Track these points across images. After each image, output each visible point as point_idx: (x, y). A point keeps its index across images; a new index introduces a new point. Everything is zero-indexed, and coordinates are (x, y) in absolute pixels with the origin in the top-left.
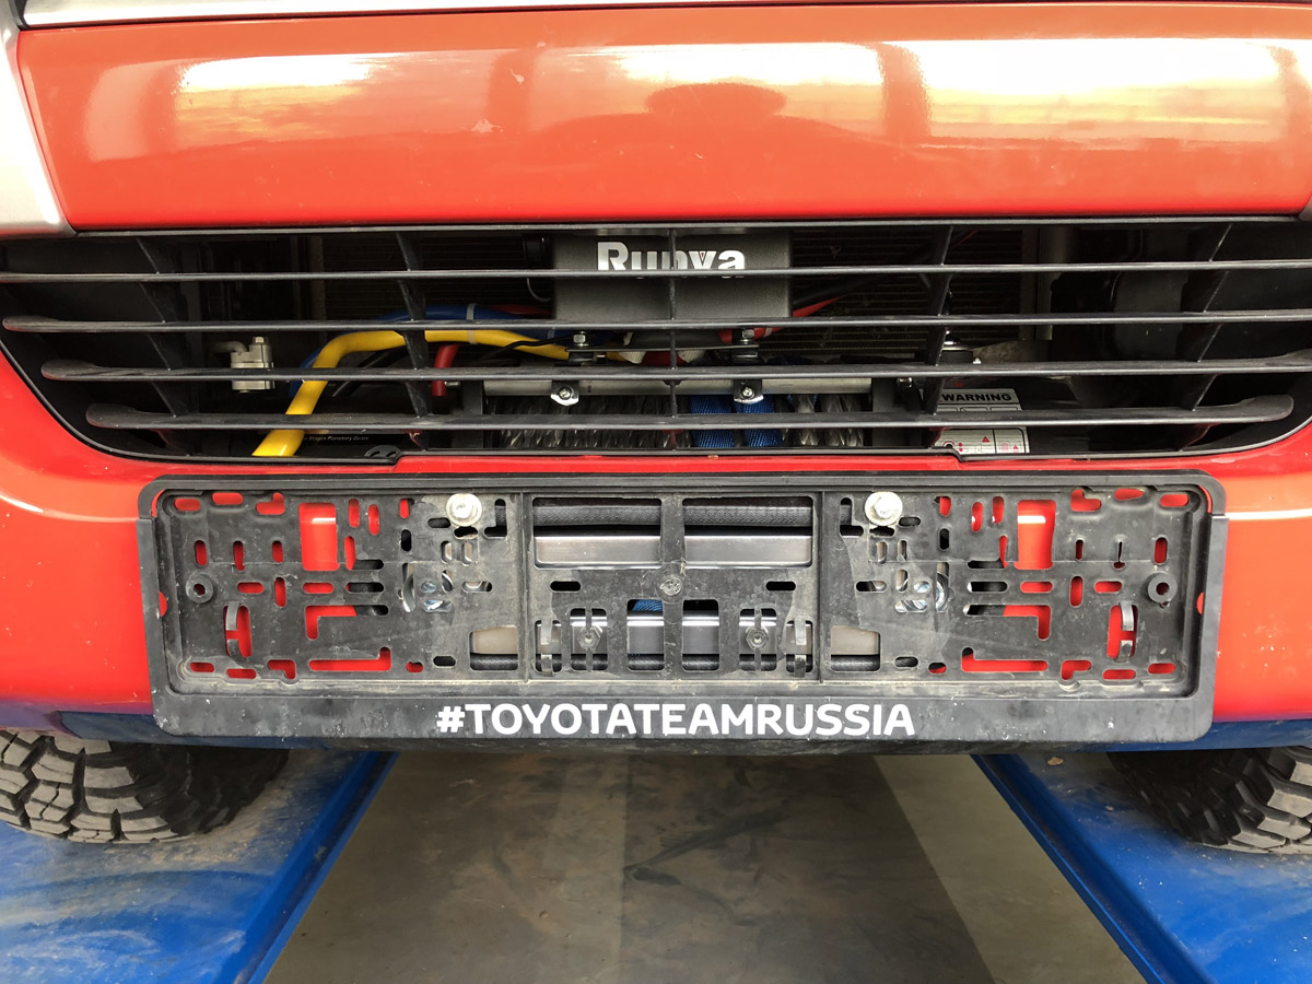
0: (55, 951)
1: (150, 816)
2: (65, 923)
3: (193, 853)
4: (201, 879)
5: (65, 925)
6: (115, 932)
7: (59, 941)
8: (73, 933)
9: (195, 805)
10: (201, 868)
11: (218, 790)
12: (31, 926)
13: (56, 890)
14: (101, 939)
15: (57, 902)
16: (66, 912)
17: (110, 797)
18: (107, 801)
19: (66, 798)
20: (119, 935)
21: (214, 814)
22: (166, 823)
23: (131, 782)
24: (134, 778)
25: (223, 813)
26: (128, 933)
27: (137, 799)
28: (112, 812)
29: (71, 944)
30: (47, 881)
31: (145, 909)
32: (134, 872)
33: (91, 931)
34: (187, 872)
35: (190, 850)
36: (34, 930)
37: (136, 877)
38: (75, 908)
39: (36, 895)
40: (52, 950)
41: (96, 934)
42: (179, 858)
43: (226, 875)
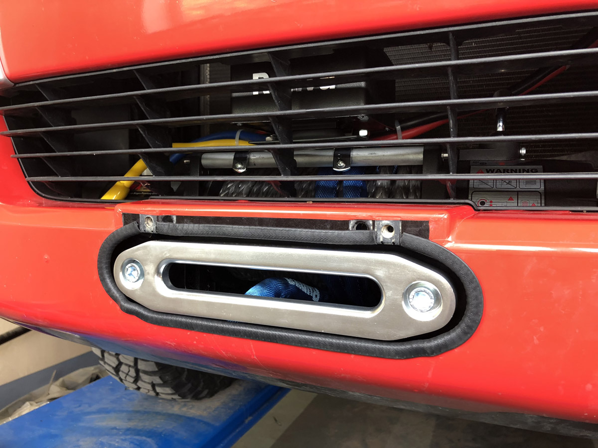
0: (118, 442)
1: (167, 387)
2: (128, 429)
3: (191, 408)
4: (189, 421)
5: (128, 431)
6: (144, 438)
7: (122, 437)
8: (128, 435)
9: (190, 385)
10: (191, 416)
11: (202, 381)
12: (115, 428)
13: (133, 414)
14: (137, 440)
15: (129, 420)
16: (131, 424)
17: (150, 375)
18: (148, 377)
19: (133, 373)
20: (145, 440)
21: (201, 392)
22: (174, 392)
23: (156, 369)
24: (158, 368)
25: (206, 392)
26: (149, 440)
27: (161, 378)
28: (151, 382)
29: (125, 440)
30: (131, 409)
31: (160, 430)
32: (164, 412)
33: (135, 436)
34: (185, 417)
35: (191, 406)
36: (115, 430)
37: (164, 414)
38: (135, 423)
39: (124, 415)
40: (116, 441)
41: (137, 437)
42: (184, 409)
43: (199, 421)
